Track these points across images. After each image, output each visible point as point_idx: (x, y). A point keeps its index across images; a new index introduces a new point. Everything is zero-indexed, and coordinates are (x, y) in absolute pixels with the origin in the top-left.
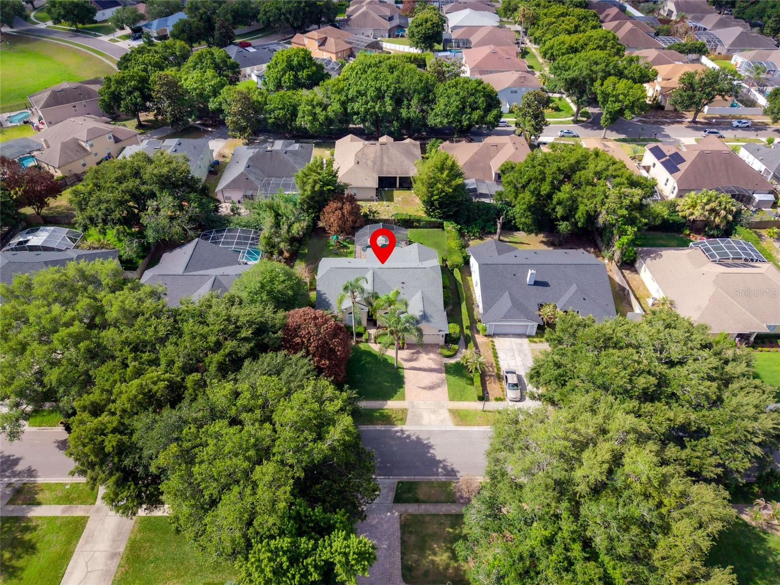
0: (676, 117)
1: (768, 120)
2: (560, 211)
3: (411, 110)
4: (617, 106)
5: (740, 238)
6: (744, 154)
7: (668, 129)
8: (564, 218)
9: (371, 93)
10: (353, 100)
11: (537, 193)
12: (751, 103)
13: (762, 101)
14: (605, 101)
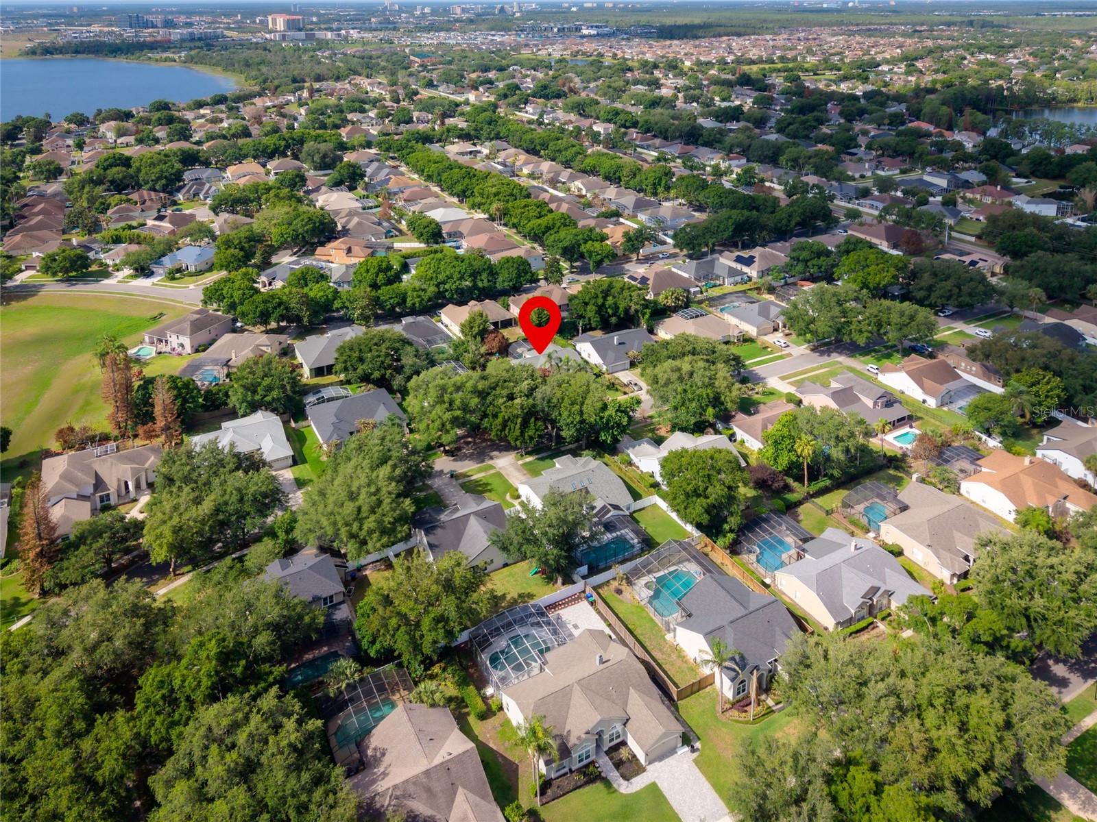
0: (627, 259)
1: (677, 250)
2: (610, 311)
3: (483, 282)
4: (599, 257)
5: (694, 309)
6: (674, 270)
7: (627, 266)
8: (614, 315)
9: (456, 276)
10: (444, 283)
11: (596, 304)
12: (664, 243)
13: (670, 241)
14: (590, 257)
